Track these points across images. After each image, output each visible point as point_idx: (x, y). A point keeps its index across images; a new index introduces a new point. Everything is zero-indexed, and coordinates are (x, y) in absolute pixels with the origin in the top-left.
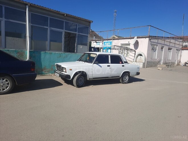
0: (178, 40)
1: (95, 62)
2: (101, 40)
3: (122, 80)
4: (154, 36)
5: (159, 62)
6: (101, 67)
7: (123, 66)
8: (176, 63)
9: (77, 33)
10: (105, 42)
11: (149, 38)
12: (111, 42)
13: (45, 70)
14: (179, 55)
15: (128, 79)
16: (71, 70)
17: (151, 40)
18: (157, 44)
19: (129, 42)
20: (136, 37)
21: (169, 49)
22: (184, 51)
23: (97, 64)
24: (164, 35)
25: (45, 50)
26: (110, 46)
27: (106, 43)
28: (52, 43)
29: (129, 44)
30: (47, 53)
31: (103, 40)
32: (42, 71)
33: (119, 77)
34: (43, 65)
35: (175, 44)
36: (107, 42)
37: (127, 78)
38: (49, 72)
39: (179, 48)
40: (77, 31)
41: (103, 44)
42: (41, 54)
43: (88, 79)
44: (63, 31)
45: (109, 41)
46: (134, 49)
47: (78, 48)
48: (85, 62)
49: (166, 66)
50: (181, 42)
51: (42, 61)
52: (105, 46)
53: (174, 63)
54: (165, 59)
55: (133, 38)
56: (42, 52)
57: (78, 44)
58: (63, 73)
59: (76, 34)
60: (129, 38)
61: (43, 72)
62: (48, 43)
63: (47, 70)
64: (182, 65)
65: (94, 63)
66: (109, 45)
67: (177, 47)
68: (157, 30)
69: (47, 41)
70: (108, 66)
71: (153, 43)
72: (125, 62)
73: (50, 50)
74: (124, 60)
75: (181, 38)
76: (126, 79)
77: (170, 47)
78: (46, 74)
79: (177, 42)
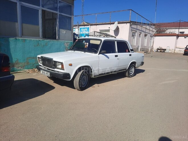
0: (152, 27)
1: (100, 51)
2: (77, 26)
3: (129, 74)
4: (134, 22)
5: (138, 49)
6: (108, 58)
7: (130, 55)
8: (150, 50)
9: (58, 12)
10: (82, 28)
11: (130, 24)
12: (89, 28)
13: (17, 66)
14: (152, 41)
15: (133, 72)
16: (71, 65)
17: (132, 26)
18: (136, 30)
19: (109, 28)
20: (116, 23)
21: (146, 36)
22: (156, 37)
23: (103, 54)
24: (142, 20)
25: (15, 35)
26: (87, 33)
27: (82, 30)
28: (24, 25)
29: (109, 31)
30: (19, 39)
31: (79, 26)
32: (13, 66)
33: (125, 69)
34: (13, 58)
35: (149, 30)
36: (84, 28)
37: (133, 70)
38: (23, 67)
39: (152, 35)
40: (58, 10)
41: (79, 30)
42: (9, 42)
43: (93, 77)
44: (40, 9)
45: (86, 27)
46: (115, 36)
47: (61, 34)
48: (85, 52)
49: (145, 52)
50: (154, 28)
51: (11, 52)
52: (81, 33)
53: (148, 50)
54: (142, 46)
55: (113, 23)
56: (11, 40)
57: (60, 28)
58: (56, 70)
59: (57, 14)
60: (109, 24)
61: (15, 68)
62: (18, 25)
63: (20, 65)
64: (155, 51)
65: (100, 53)
66: (87, 31)
67: (151, 34)
68: (137, 15)
69: (17, 22)
70: (116, 56)
71: (133, 29)
72: (132, 50)
73: (22, 35)
74: (130, 48)
75: (154, 25)
76: (131, 71)
77: (146, 33)
78: (19, 70)
79: (151, 29)
